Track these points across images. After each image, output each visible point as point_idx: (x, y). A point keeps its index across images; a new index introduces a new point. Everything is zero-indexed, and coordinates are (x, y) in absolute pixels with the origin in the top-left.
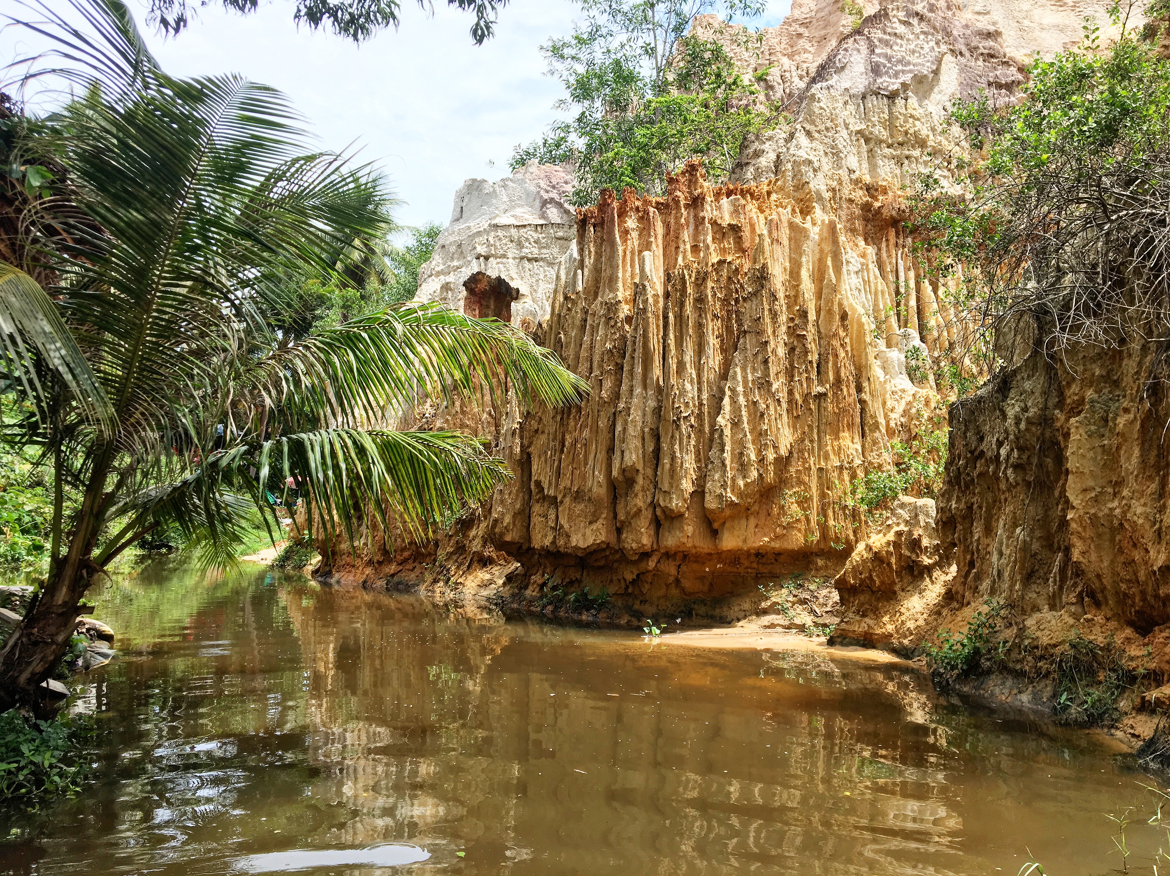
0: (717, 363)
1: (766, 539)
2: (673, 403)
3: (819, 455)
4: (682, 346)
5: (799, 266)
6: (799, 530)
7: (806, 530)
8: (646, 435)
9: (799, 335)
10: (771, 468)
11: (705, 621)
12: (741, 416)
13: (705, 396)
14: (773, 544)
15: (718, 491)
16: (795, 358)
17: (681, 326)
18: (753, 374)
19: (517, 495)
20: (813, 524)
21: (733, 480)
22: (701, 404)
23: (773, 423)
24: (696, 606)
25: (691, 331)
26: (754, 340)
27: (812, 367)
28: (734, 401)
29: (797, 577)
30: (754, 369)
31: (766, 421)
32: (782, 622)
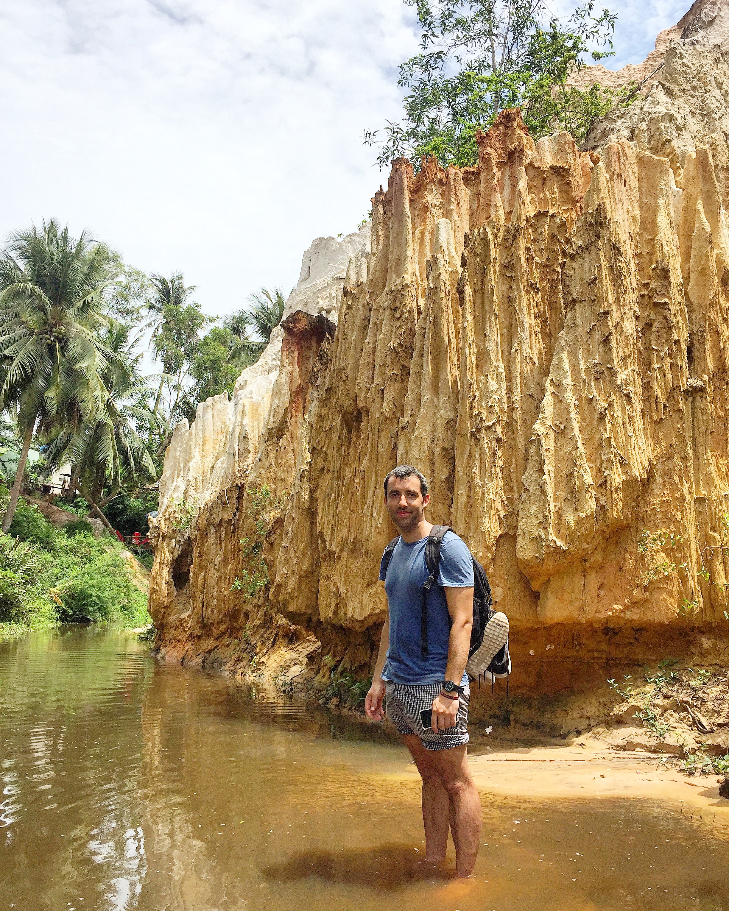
0: (536, 351)
1: (617, 607)
2: (471, 408)
3: (697, 480)
4: (484, 330)
5: (655, 211)
6: (670, 593)
7: (680, 593)
8: (436, 456)
9: (657, 304)
10: (619, 496)
11: (528, 733)
12: (568, 420)
13: (517, 397)
14: (629, 615)
15: (535, 533)
16: (653, 337)
17: (482, 303)
18: (586, 360)
19: (304, 554)
20: (692, 584)
21: (559, 514)
22: (512, 409)
23: (620, 430)
24: (515, 709)
25: (496, 308)
26: (588, 312)
27: (680, 350)
28: (558, 399)
29: (670, 666)
30: (589, 353)
31: (609, 426)
32: (645, 740)
